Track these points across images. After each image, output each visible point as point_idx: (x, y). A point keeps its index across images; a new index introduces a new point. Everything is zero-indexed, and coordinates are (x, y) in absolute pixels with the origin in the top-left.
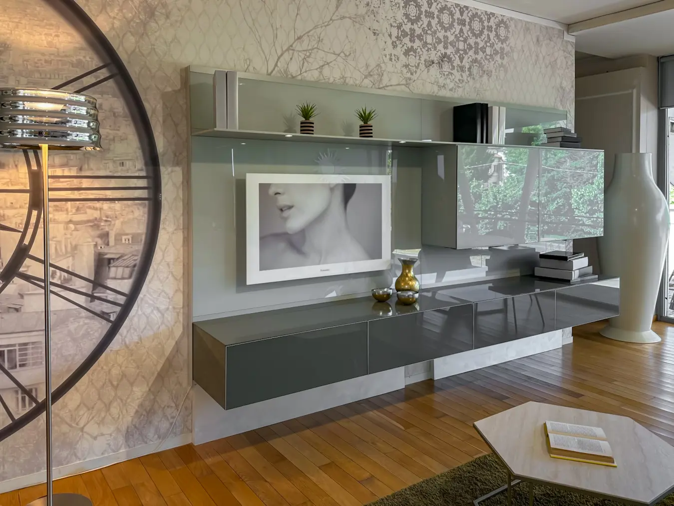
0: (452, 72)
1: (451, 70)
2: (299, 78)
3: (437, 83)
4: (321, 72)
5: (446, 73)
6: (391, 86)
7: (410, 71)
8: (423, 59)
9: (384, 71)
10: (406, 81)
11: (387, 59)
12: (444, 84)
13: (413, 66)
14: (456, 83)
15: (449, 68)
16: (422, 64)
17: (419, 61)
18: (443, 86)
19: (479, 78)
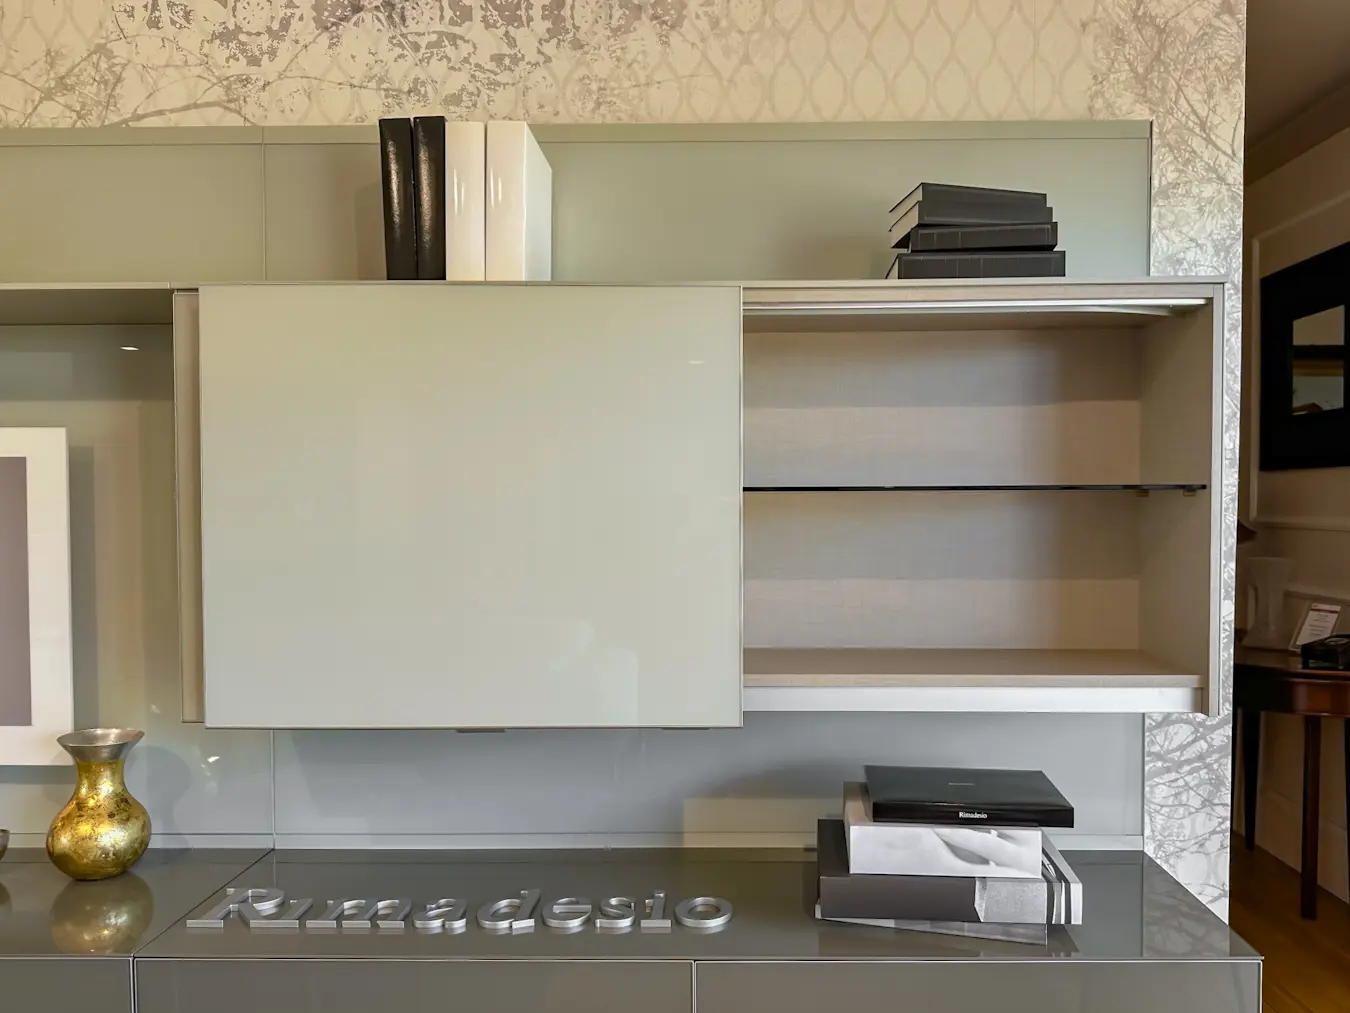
0: (456, 30)
1: (452, 22)
3: (381, 80)
5: (423, 42)
6: (160, 113)
7: (243, 51)
9: (124, 66)
10: (228, 89)
11: (137, 24)
12: (416, 80)
13: (259, 34)
14: (477, 73)
15: (442, 17)
16: (301, 18)
17: (289, 12)
18: (409, 92)
19: (609, 38)
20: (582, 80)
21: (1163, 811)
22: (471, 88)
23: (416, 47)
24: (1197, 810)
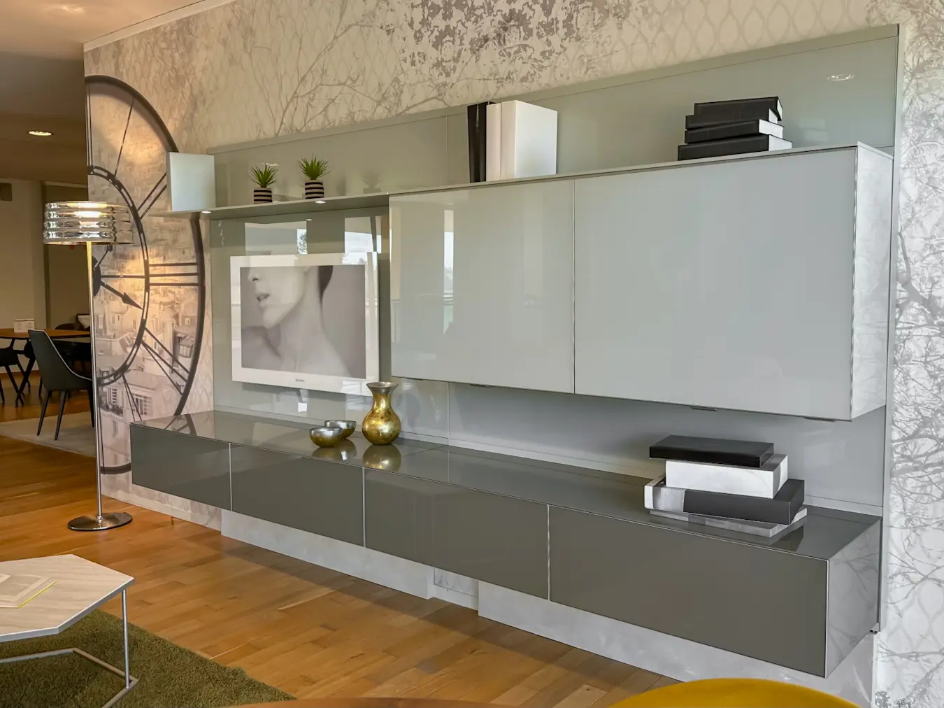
0: (526, 42)
1: (524, 39)
3: (495, 75)
5: (512, 51)
6: (415, 105)
7: (444, 71)
8: (466, 42)
9: (403, 86)
10: (439, 90)
11: (407, 66)
12: (509, 72)
13: (450, 61)
14: (535, 64)
15: (520, 37)
16: (465, 50)
17: (460, 47)
18: (506, 78)
19: (593, 31)
20: (580, 57)
22: (532, 72)
23: (509, 55)
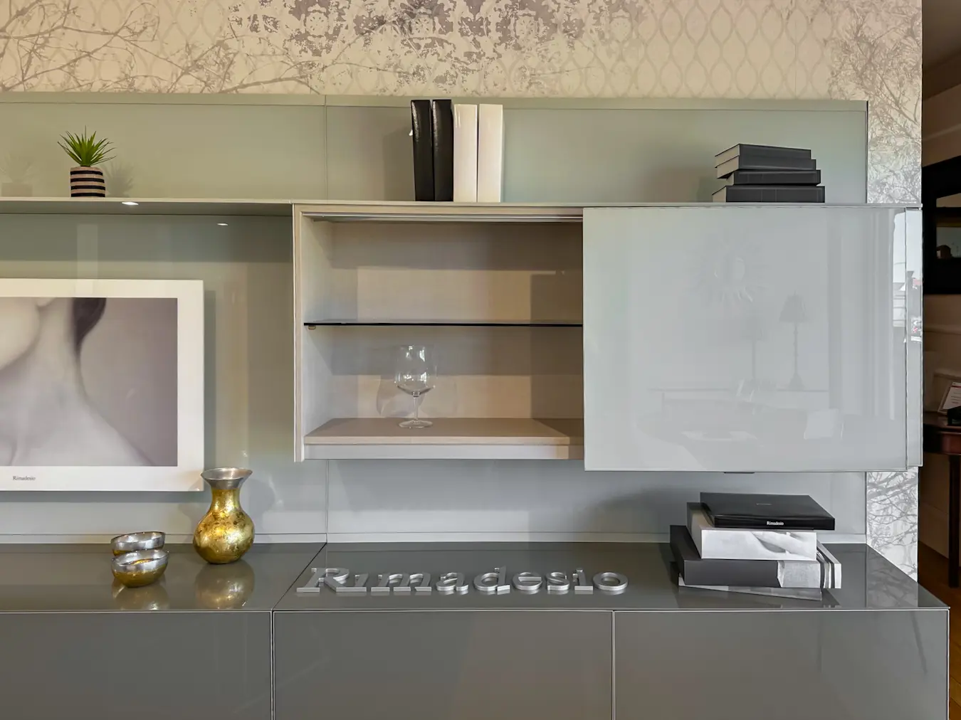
0: (443, 37)
1: (441, 32)
2: (21, 88)
3: (396, 67)
4: (71, 73)
5: (423, 43)
6: (257, 84)
7: (311, 47)
8: (349, 19)
9: (235, 55)
10: (300, 70)
11: (244, 29)
12: (418, 67)
13: (320, 36)
14: (456, 64)
15: (434, 29)
16: (347, 28)
17: (339, 23)
18: (414, 74)
19: (537, 43)
20: (520, 69)
21: (876, 519)
22: (452, 73)
23: (418, 47)
24: (898, 519)
